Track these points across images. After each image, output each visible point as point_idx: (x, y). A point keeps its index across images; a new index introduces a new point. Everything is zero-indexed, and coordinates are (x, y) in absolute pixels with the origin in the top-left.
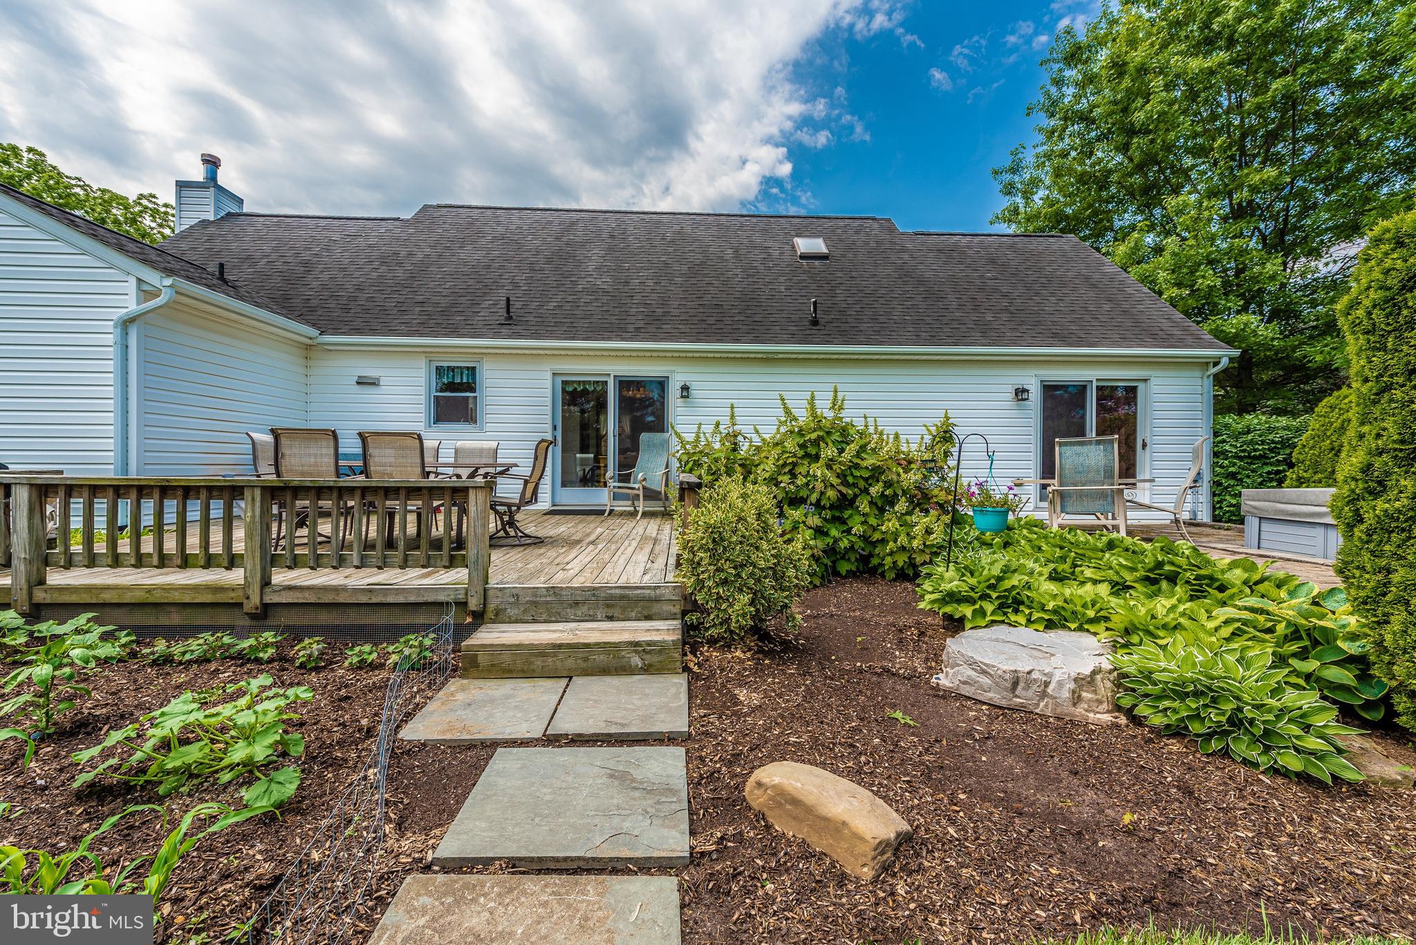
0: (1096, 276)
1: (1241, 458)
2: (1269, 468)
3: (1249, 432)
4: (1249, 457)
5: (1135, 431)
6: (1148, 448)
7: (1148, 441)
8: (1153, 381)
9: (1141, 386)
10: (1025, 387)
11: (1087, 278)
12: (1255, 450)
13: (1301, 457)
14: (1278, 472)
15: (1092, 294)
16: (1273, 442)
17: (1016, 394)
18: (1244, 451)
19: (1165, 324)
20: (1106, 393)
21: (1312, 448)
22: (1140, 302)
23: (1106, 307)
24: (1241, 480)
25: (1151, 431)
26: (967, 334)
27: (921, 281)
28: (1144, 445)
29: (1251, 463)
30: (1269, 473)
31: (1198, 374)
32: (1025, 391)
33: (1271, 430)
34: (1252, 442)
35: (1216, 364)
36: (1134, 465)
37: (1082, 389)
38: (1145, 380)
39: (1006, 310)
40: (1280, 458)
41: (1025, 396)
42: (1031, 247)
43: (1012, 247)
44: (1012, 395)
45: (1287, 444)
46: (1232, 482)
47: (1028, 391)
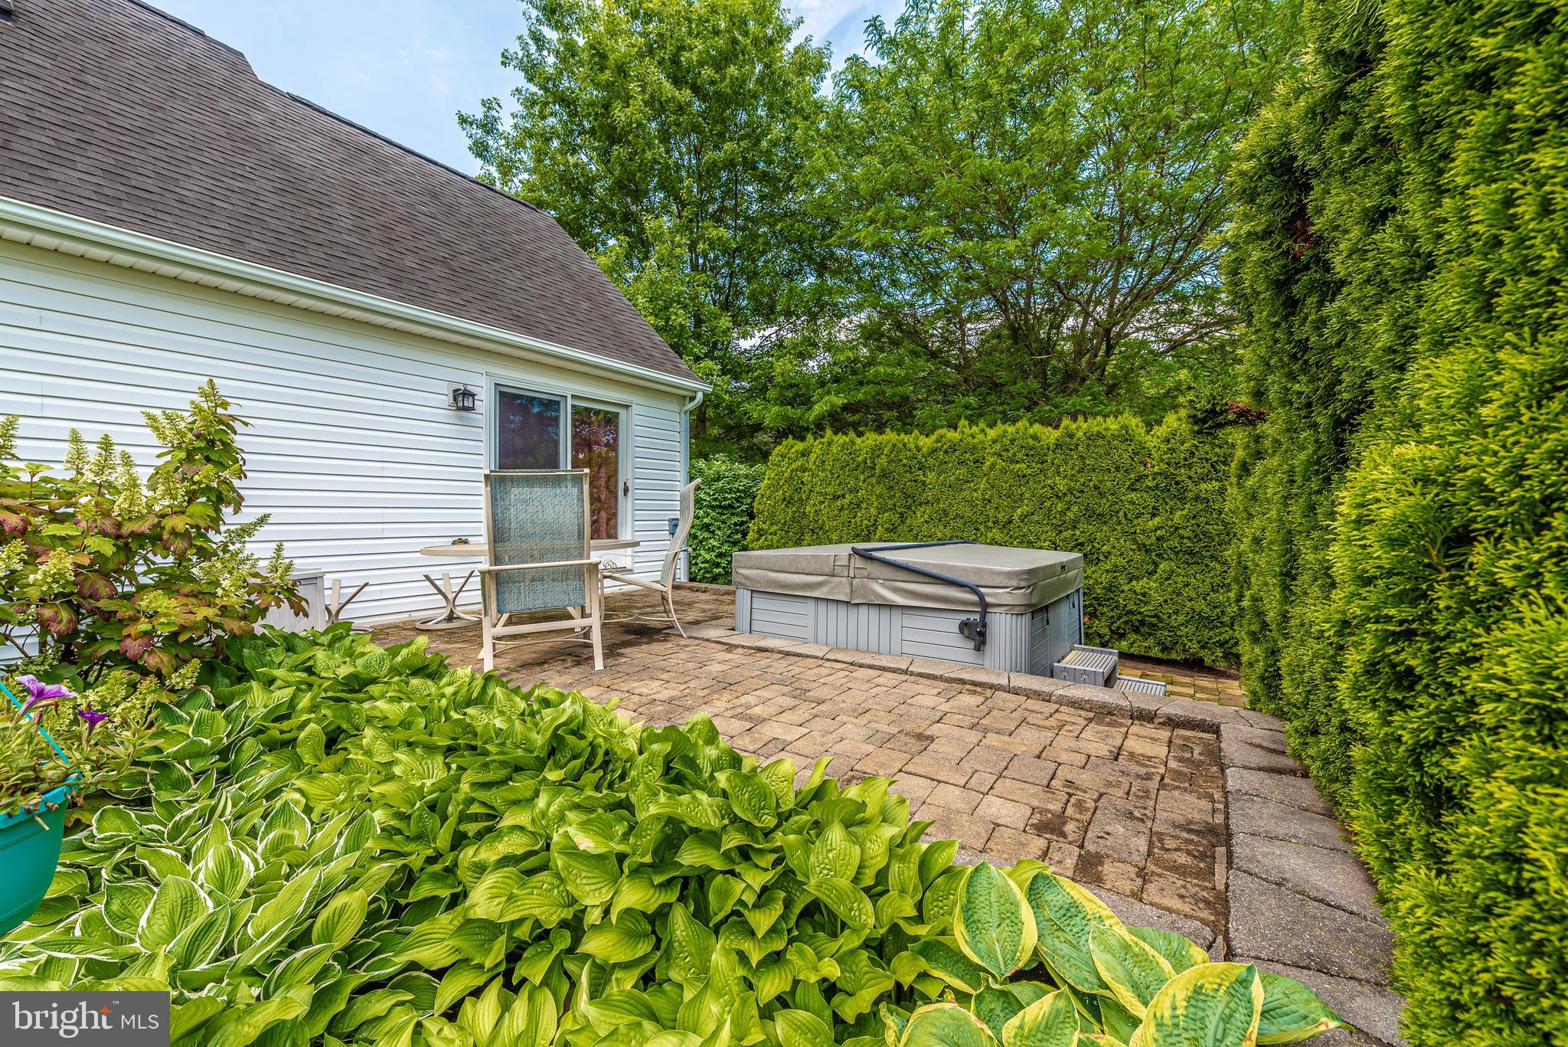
0: (575, 268)
1: (713, 507)
2: (735, 519)
3: (718, 479)
4: (720, 507)
5: (616, 471)
6: (630, 494)
7: (629, 485)
8: (635, 409)
9: (622, 413)
10: (469, 388)
11: (563, 267)
12: (725, 499)
13: (761, 507)
14: (742, 523)
15: (568, 285)
16: (738, 491)
17: (455, 399)
18: (715, 500)
19: (646, 343)
20: (582, 416)
21: (769, 498)
22: (621, 312)
23: (585, 305)
24: (713, 532)
25: (634, 473)
26: (361, 274)
27: (280, 163)
28: (626, 490)
29: (722, 514)
30: (735, 524)
31: (676, 408)
32: (467, 394)
33: (736, 478)
34: (722, 490)
35: (692, 399)
36: (615, 515)
37: (551, 405)
38: (627, 407)
39: (444, 261)
40: (744, 507)
41: (468, 403)
42: (496, 204)
43: (466, 191)
44: (447, 400)
45: (748, 493)
46: (706, 535)
47: (473, 395)
